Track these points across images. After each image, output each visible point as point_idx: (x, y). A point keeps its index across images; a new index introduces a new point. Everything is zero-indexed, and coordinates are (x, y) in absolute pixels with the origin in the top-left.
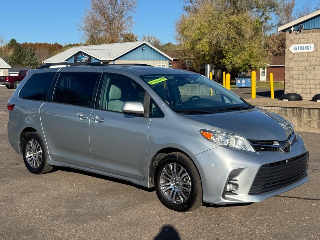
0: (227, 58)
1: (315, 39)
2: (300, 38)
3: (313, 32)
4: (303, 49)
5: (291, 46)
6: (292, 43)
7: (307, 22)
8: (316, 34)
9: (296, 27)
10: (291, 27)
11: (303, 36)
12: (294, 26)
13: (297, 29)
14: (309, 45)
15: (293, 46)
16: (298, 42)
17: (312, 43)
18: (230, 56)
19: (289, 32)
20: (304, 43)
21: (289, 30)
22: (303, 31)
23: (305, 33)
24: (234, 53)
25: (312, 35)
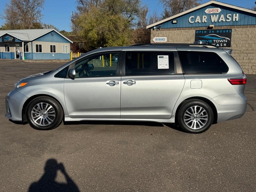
0: (109, 43)
1: (167, 34)
2: (159, 33)
3: (167, 30)
4: (161, 40)
5: (154, 38)
6: (154, 36)
7: (163, 24)
8: (168, 31)
9: (157, 27)
10: (154, 27)
11: (161, 32)
12: (156, 26)
13: (157, 28)
14: (164, 38)
15: (155, 38)
16: (158, 36)
17: (166, 37)
18: (110, 42)
19: (152, 29)
20: (161, 37)
21: (153, 28)
22: (160, 29)
23: (162, 30)
24: (113, 40)
25: (166, 32)
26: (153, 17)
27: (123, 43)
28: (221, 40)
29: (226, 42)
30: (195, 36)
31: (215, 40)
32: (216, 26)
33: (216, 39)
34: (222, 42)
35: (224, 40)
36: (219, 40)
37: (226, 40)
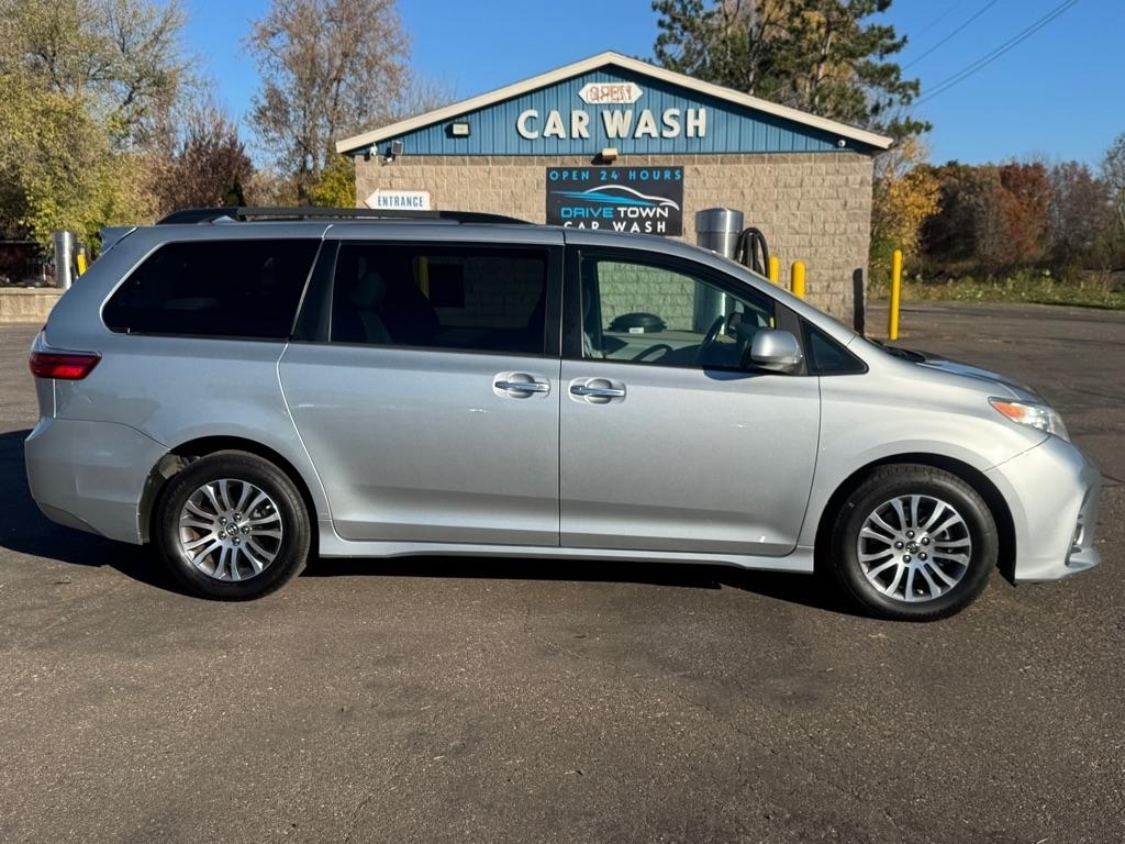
0: (41, 214)
1: (431, 182)
2: (392, 176)
3: (426, 163)
4: (403, 203)
5: (370, 194)
6: (372, 185)
7: (410, 136)
8: (433, 167)
9: (380, 146)
10: (371, 145)
11: (401, 170)
12: (378, 143)
13: (385, 152)
14: (418, 194)
15: (377, 193)
16: (388, 185)
17: (425, 189)
18: (48, 211)
19: (362, 157)
20: (403, 189)
21: (364, 152)
22: (399, 158)
23: (404, 163)
25: (423, 169)
26: (204, 109)
27: (107, 216)
28: (648, 210)
29: (666, 215)
30: (545, 191)
31: (622, 209)
32: (625, 154)
33: (628, 206)
34: (651, 215)
35: (659, 210)
36: (638, 206)
37: (663, 208)
